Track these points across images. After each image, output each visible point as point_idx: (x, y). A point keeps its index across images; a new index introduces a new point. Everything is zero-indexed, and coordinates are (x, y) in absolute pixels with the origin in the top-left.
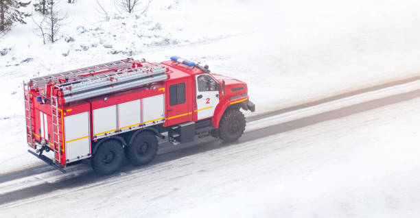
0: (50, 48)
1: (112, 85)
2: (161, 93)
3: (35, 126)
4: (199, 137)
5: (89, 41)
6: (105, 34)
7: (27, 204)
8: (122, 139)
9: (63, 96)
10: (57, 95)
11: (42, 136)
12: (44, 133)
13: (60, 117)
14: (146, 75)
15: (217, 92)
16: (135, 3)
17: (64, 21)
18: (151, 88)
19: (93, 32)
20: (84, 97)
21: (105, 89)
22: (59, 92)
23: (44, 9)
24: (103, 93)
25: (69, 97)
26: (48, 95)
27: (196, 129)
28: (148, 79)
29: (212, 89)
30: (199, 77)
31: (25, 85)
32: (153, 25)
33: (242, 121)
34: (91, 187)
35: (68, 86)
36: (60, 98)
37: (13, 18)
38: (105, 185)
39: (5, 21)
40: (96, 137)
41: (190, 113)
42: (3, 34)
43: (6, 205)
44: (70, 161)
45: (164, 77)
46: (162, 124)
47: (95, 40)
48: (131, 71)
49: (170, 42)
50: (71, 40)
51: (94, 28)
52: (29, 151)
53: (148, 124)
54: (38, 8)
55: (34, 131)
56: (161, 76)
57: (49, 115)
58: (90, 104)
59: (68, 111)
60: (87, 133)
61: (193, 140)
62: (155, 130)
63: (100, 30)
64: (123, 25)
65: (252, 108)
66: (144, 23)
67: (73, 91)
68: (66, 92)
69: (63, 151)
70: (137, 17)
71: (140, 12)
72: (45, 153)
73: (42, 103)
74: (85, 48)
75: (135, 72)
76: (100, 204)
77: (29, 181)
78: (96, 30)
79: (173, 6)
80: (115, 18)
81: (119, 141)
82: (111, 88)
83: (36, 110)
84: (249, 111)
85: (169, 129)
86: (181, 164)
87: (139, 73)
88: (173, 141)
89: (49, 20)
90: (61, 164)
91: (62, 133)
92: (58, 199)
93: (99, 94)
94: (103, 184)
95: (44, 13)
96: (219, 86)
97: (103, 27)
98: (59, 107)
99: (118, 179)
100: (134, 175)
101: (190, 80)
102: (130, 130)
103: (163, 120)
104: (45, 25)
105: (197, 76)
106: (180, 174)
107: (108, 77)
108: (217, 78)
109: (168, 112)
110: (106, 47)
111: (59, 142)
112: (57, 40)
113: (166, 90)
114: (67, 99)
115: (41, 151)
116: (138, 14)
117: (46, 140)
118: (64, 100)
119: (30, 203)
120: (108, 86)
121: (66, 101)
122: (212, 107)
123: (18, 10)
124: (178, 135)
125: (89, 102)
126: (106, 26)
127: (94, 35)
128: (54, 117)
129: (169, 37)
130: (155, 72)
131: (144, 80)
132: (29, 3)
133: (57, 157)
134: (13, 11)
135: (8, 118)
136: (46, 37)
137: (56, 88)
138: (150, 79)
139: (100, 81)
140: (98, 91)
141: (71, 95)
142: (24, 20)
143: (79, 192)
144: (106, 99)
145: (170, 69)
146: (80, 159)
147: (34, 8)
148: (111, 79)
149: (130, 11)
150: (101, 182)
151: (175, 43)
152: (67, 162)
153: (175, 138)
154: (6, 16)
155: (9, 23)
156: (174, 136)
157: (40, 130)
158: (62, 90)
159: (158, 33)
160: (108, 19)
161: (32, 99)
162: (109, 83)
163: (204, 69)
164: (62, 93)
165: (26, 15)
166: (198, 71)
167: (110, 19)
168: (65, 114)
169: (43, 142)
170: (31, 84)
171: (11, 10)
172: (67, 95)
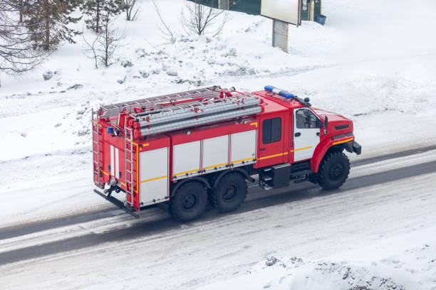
0: (103, 74)
1: (196, 117)
2: (253, 128)
3: (103, 162)
4: (295, 182)
5: (150, 67)
6: (169, 58)
7: (69, 257)
8: (205, 181)
9: (139, 128)
10: (132, 127)
11: (112, 174)
12: (115, 171)
13: (134, 152)
14: (236, 106)
15: (318, 130)
16: (206, 23)
17: (122, 42)
18: (241, 123)
19: (155, 56)
20: (163, 130)
21: (188, 122)
22: (135, 123)
23: (98, 27)
24: (186, 126)
25: (147, 130)
26: (122, 126)
27: (293, 172)
28: (238, 112)
29: (311, 126)
30: (297, 111)
31: (93, 113)
32: (227, 51)
33: (345, 165)
34: (146, 240)
35: (145, 117)
36: (135, 131)
37: (61, 35)
38: (163, 239)
39: (50, 38)
40: (175, 177)
41: (286, 153)
42: (47, 54)
43: (44, 258)
44: (144, 205)
45: (257, 110)
46: (252, 165)
47: (157, 66)
48: (220, 101)
49: (247, 72)
50: (128, 64)
51: (156, 51)
52: (95, 191)
53: (237, 164)
54: (91, 25)
55: (102, 168)
56: (255, 109)
57: (121, 150)
58: (170, 138)
59: (144, 145)
60: (165, 172)
61: (288, 185)
62: (245, 171)
63: (164, 53)
64: (191, 50)
65: (357, 150)
66: (216, 48)
67: (151, 122)
68: (143, 123)
69: (137, 192)
70: (208, 41)
71: (212, 35)
72: (114, 194)
73: (114, 136)
74: (145, 75)
75: (224, 103)
76: (156, 261)
77: (72, 231)
78: (159, 53)
79: (251, 29)
80: (182, 40)
81: (202, 183)
82: (195, 120)
83: (106, 144)
84: (354, 154)
85: (261, 171)
86: (253, 218)
87: (227, 104)
88: (264, 185)
89: (103, 40)
90: (133, 207)
91: (136, 171)
92: (105, 254)
93: (181, 127)
94: (160, 237)
95: (97, 31)
96: (321, 123)
97: (166, 51)
98: (134, 140)
99: (178, 232)
100: (198, 228)
101: (288, 115)
102: (215, 171)
103: (254, 160)
104: (97, 46)
105: (295, 110)
106: (252, 230)
107: (193, 108)
108: (319, 113)
109: (260, 151)
110: (170, 75)
111: (132, 182)
112: (111, 64)
113: (259, 124)
114: (144, 132)
115: (110, 191)
116: (210, 36)
117: (116, 179)
118: (141, 133)
119: (73, 257)
120: (192, 118)
121: (143, 134)
122: (311, 147)
123: (67, 26)
124: (270, 179)
125: (169, 136)
126: (171, 50)
127: (156, 59)
128: (128, 152)
129: (245, 65)
130: (247, 103)
131: (234, 113)
132: (80, 18)
133: (129, 198)
134: (61, 28)
135: (50, 154)
136: (99, 60)
137: (131, 118)
138: (241, 111)
139: (183, 112)
140: (181, 123)
141: (148, 127)
142: (73, 38)
143: (131, 245)
144: (189, 133)
145: (265, 101)
146: (157, 202)
147: (86, 25)
148: (196, 110)
149: (200, 33)
150: (158, 235)
151: (252, 72)
152: (141, 206)
153: (267, 182)
154: (52, 32)
155: (56, 42)
156: (266, 180)
157: (110, 167)
158: (138, 120)
159: (232, 60)
160: (173, 41)
161: (101, 131)
162: (194, 114)
163: (304, 102)
164: (139, 124)
165: (76, 33)
166: (297, 104)
167: (176, 42)
168: (141, 149)
169: (113, 181)
170: (100, 112)
171: (59, 26)
172: (144, 127)
